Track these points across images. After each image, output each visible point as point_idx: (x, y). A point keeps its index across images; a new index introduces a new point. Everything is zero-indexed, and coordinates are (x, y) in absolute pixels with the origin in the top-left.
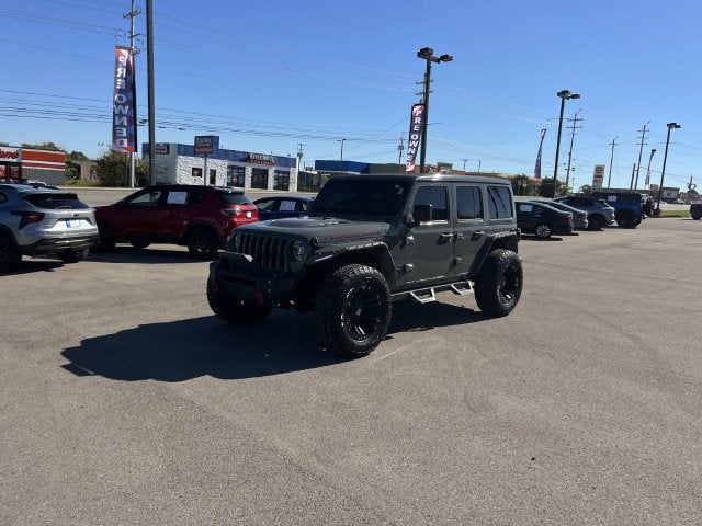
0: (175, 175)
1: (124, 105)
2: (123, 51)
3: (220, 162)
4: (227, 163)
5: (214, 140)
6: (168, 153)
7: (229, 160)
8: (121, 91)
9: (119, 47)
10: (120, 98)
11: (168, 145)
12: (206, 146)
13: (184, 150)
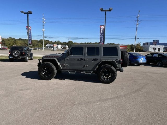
0: (149, 50)
1: (102, 36)
2: (102, 26)
3: (161, 46)
4: (163, 46)
5: (158, 41)
6: (148, 44)
7: (164, 45)
8: (102, 33)
9: (100, 26)
10: (102, 35)
11: (148, 43)
12: (156, 43)
13: (152, 44)
